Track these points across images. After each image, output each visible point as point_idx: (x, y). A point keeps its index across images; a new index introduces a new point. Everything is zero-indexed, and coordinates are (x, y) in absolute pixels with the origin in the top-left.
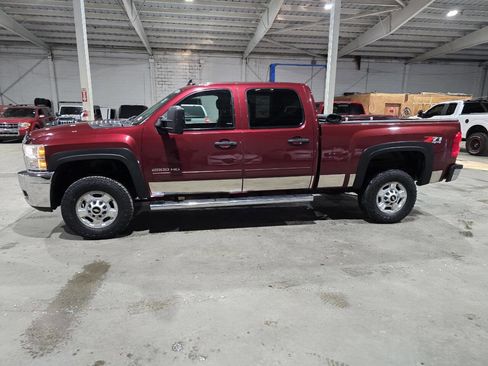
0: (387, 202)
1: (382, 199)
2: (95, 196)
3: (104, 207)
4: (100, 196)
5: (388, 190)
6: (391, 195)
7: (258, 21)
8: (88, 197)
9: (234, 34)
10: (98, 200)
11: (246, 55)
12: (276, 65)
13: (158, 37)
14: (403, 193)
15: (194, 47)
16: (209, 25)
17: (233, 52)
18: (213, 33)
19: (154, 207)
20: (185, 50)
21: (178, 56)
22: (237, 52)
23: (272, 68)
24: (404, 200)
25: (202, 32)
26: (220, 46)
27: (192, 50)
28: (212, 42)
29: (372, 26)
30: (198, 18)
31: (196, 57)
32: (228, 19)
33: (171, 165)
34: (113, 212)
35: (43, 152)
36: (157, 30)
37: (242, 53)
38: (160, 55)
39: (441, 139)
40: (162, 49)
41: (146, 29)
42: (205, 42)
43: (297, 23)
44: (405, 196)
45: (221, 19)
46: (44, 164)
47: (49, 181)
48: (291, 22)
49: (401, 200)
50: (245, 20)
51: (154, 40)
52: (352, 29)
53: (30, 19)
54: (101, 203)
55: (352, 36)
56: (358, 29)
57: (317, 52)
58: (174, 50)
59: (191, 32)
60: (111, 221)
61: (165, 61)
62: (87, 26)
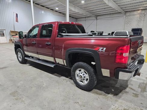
13: (126, 7)
14: (87, 76)
15: (142, 8)
20: (139, 10)
21: (135, 13)
27: (142, 10)
31: (143, 12)
38: (128, 14)
39: (105, 49)
40: (129, 11)
42: (145, 5)
49: (87, 79)
51: (125, 9)
53: (89, 10)
58: (134, 11)
61: (130, 15)
62: (102, 9)
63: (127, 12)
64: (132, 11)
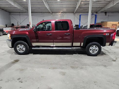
0: (93, 51)
1: (91, 50)
2: (21, 45)
3: (22, 48)
4: (22, 45)
5: (93, 47)
6: (94, 49)
7: (76, 4)
8: (19, 45)
9: (71, 8)
10: (21, 46)
11: (74, 13)
12: (81, 15)
13: (53, 9)
14: (97, 48)
15: (62, 11)
16: (64, 6)
17: (71, 12)
18: (66, 8)
19: (33, 48)
20: (60, 12)
21: (58, 14)
22: (72, 12)
23: (80, 16)
24: (98, 50)
25: (63, 8)
26: (68, 11)
27: (61, 12)
28: (66, 10)
29: (109, 4)
30: (62, 4)
31: (62, 14)
32: (69, 4)
33: (36, 39)
34: (24, 49)
35: (10, 35)
36: (53, 8)
37: (74, 12)
38: (54, 14)
39: (108, 34)
40: (54, 12)
41: (50, 8)
42: (64, 10)
43: (87, 4)
44: (98, 49)
45: (67, 4)
46: (10, 38)
47: (11, 42)
48: (86, 4)
49: (97, 50)
50: (73, 4)
51: (52, 10)
52: (103, 5)
53: (26, 7)
54: (22, 47)
55: (103, 6)
56: (105, 5)
57: (94, 11)
58: (57, 12)
59: (61, 8)
60: (24, 51)
61: (55, 15)
62: (37, 8)
63: (53, 12)
64: (56, 12)
